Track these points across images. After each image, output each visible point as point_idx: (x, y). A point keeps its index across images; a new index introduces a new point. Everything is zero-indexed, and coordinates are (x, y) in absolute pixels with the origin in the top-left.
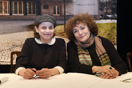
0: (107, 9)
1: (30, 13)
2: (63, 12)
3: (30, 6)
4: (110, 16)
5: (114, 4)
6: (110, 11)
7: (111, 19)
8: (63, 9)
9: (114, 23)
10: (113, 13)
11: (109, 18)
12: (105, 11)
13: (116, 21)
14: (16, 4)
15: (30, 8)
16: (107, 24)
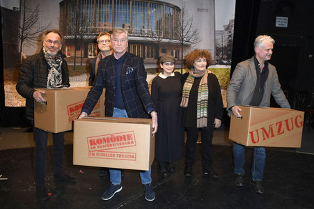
0: (223, 55)
1: (148, 57)
2: (181, 56)
3: (148, 50)
4: (225, 62)
5: (230, 50)
6: (225, 57)
7: (226, 64)
8: (181, 53)
9: (228, 69)
10: (228, 59)
11: (224, 64)
12: (221, 56)
13: (230, 67)
14: (134, 48)
15: (148, 52)
16: (221, 69)
